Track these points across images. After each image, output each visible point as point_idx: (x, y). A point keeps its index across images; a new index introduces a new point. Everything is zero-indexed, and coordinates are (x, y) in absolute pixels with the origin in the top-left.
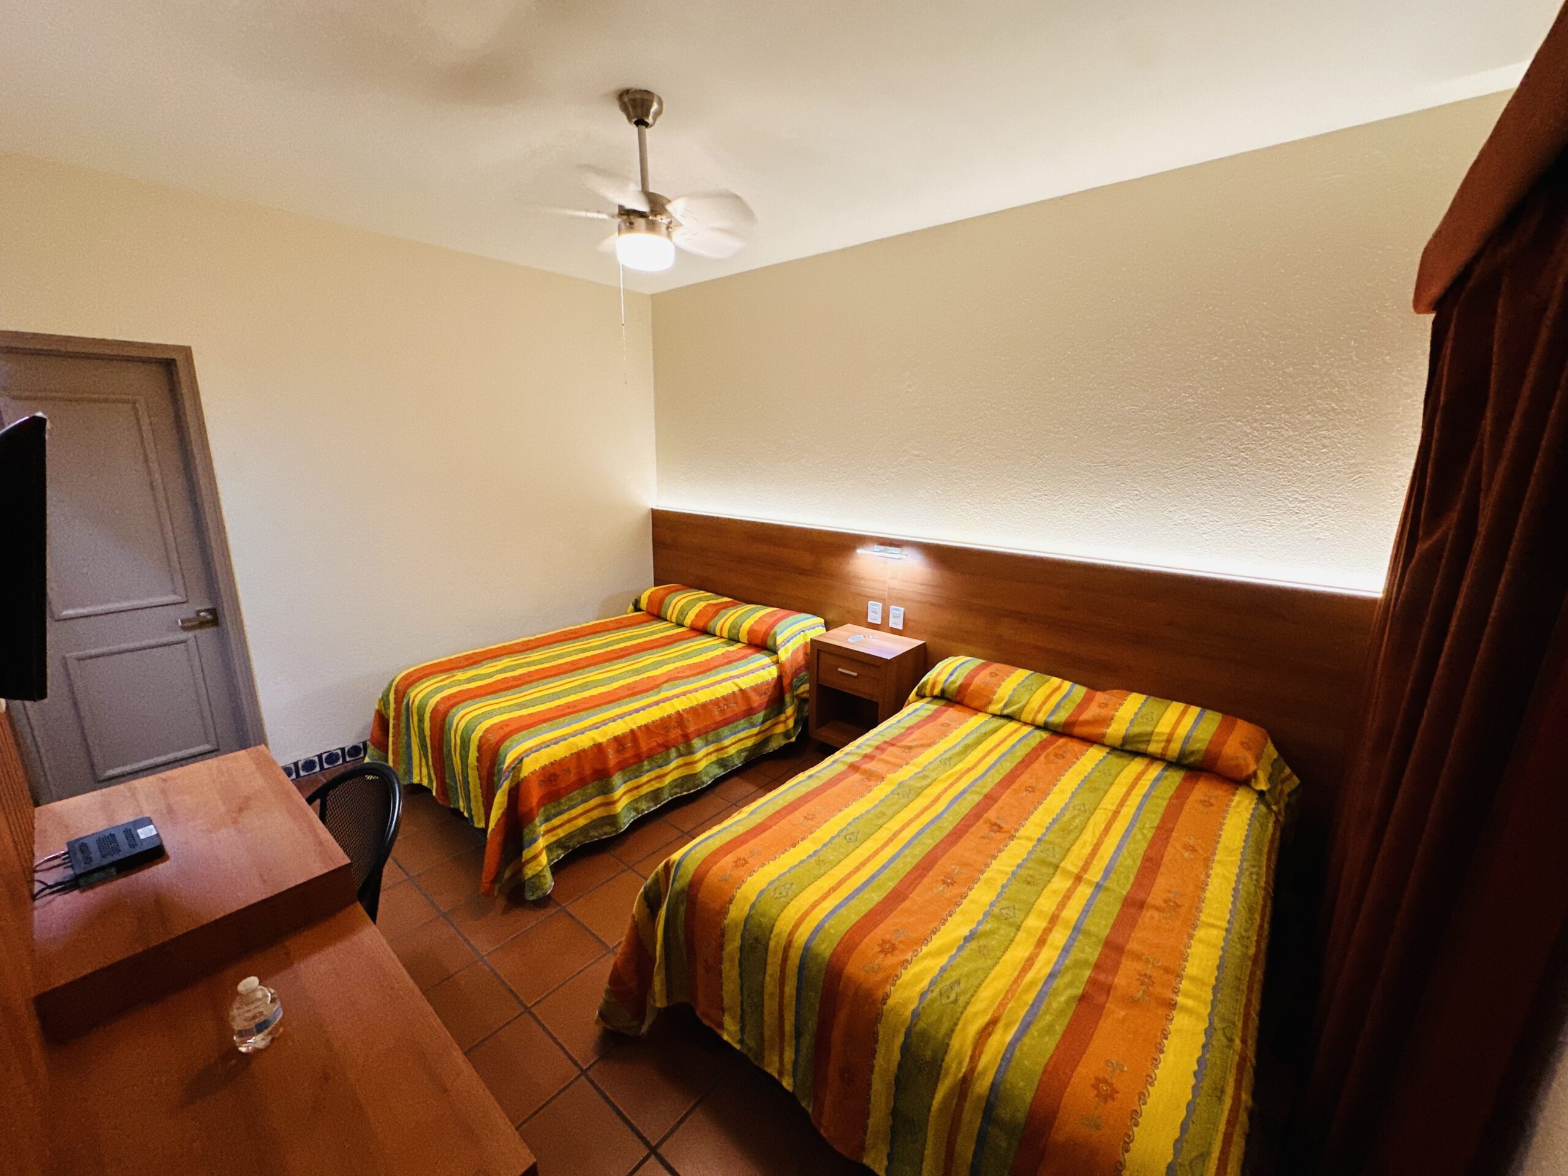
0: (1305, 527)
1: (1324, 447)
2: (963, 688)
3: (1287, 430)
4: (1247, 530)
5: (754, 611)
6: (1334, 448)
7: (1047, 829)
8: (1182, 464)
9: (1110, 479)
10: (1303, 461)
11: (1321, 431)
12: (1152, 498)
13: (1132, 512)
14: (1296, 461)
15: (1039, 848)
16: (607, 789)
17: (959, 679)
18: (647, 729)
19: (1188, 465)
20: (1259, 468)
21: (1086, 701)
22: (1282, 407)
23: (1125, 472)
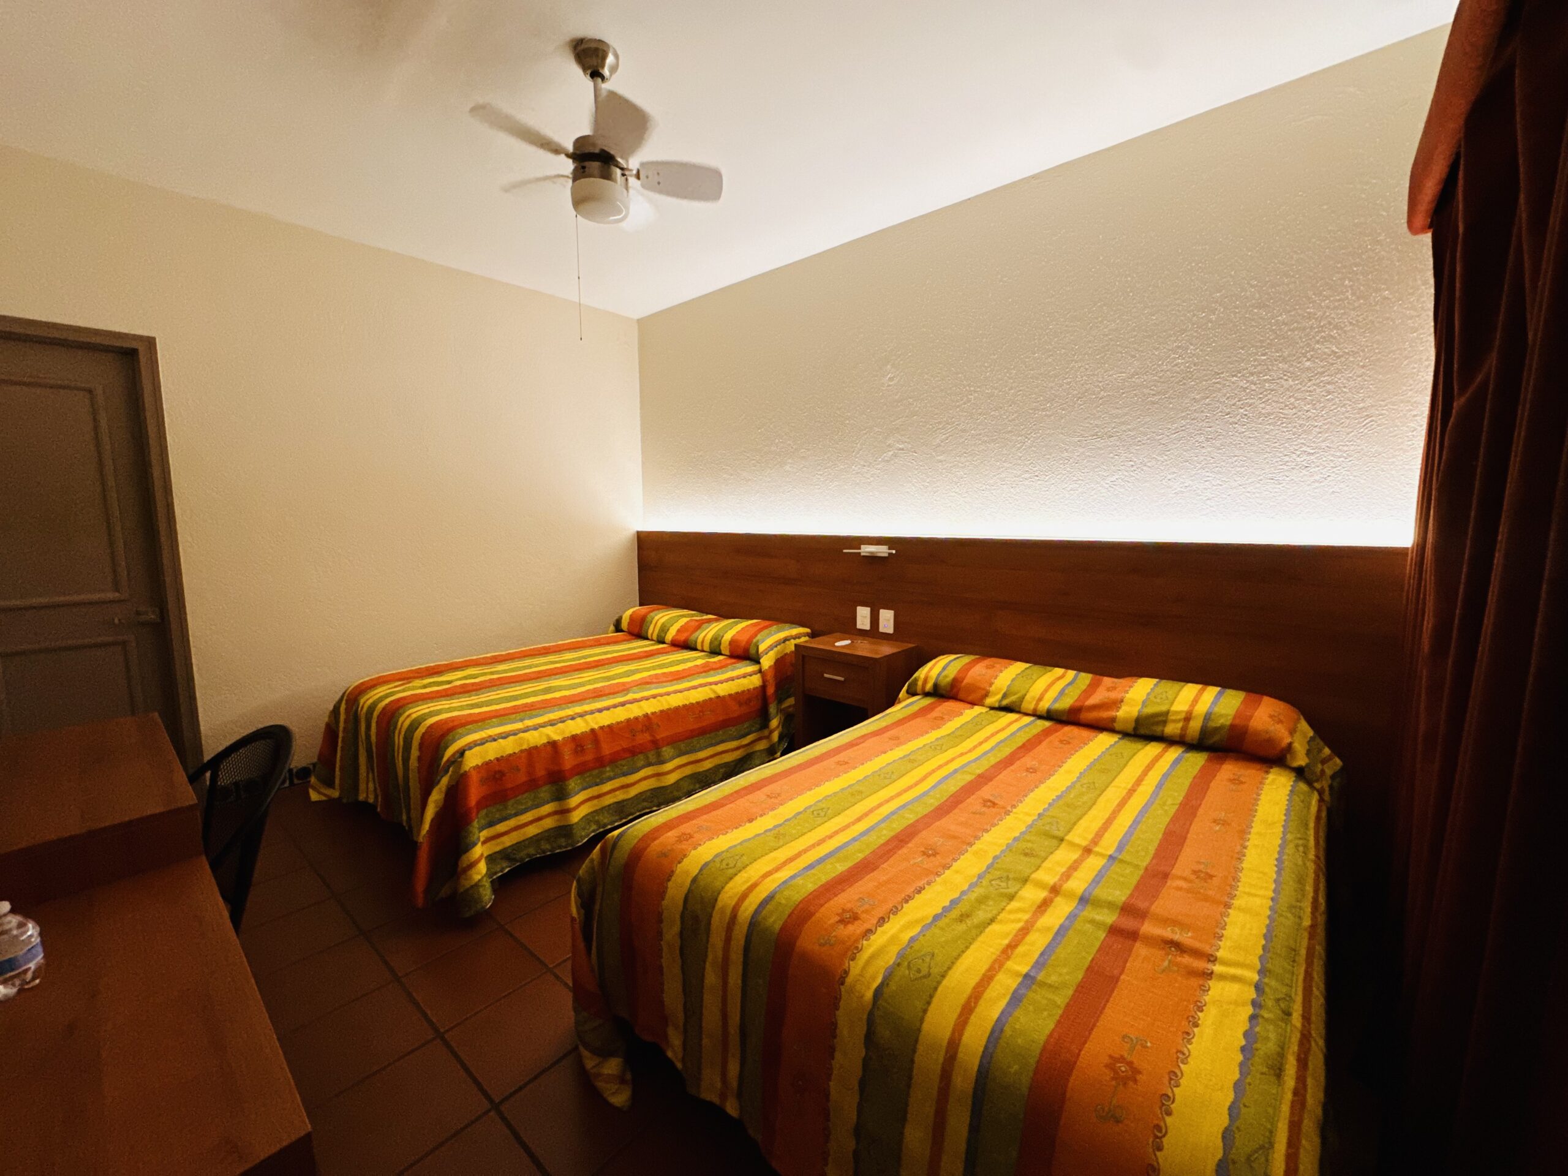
0: (1316, 481)
1: (1329, 393)
2: (955, 682)
3: (1286, 380)
4: (1254, 491)
5: (736, 623)
6: (1339, 394)
7: (1050, 804)
8: (1177, 428)
9: (1102, 452)
10: (1307, 411)
11: (1324, 377)
12: (1149, 467)
13: (1129, 485)
14: (1300, 411)
15: (1040, 823)
16: (561, 795)
17: (952, 673)
18: (610, 729)
19: (1183, 428)
20: (1260, 424)
21: (1092, 688)
22: (1279, 356)
23: (1118, 444)
